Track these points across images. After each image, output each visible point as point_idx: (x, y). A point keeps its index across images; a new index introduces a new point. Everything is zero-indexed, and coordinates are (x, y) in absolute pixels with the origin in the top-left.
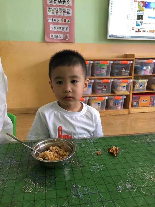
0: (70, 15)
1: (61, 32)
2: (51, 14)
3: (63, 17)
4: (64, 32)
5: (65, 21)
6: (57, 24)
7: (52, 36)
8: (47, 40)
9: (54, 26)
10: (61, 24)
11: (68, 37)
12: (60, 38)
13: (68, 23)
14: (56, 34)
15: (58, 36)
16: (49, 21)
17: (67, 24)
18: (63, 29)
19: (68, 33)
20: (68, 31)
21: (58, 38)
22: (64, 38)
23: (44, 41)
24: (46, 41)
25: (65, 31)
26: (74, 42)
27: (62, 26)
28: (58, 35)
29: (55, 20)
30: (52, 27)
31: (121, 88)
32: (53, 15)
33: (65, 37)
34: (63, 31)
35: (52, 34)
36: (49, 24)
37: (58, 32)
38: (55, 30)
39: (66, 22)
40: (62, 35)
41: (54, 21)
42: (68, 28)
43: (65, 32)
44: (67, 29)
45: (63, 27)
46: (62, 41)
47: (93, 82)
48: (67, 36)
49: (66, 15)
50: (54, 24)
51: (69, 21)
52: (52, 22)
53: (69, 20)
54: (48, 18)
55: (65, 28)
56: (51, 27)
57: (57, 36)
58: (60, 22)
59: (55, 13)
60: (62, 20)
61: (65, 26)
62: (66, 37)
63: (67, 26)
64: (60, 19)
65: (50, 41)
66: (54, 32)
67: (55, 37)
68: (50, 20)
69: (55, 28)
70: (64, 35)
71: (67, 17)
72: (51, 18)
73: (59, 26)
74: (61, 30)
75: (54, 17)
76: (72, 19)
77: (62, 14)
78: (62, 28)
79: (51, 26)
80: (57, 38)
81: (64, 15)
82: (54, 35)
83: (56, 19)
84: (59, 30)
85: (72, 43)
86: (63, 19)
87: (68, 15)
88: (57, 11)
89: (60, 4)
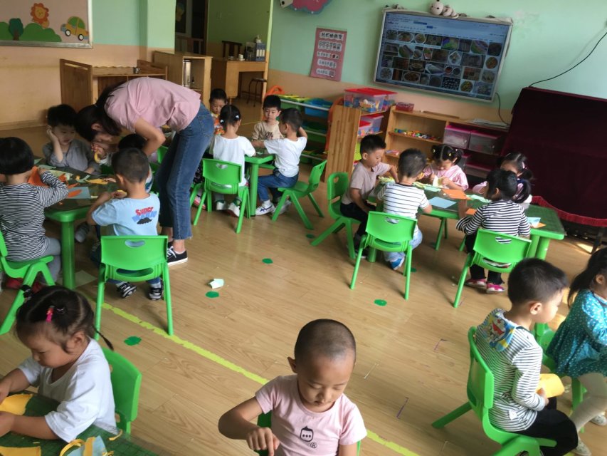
0: (340, 50)
1: (328, 68)
2: (322, 47)
3: (332, 52)
4: (331, 69)
5: (334, 56)
6: (325, 59)
7: (319, 71)
9: (322, 60)
10: (329, 59)
11: (335, 74)
12: (326, 75)
13: (337, 59)
14: (323, 70)
16: (318, 55)
17: (335, 61)
18: (331, 65)
19: (334, 69)
20: (336, 67)
21: (324, 74)
22: (330, 74)
23: (310, 75)
24: (312, 76)
25: (332, 67)
26: (340, 80)
27: (330, 62)
28: (325, 71)
30: (320, 62)
32: (323, 49)
35: (319, 69)
36: (318, 58)
37: (325, 68)
38: (323, 65)
39: (335, 58)
40: (328, 71)
41: (323, 55)
42: (336, 65)
44: (334, 65)
46: (327, 78)
48: (333, 73)
49: (336, 50)
50: (323, 58)
52: (321, 56)
53: (338, 56)
54: (318, 52)
58: (329, 57)
59: (325, 48)
61: (333, 62)
64: (329, 54)
66: (321, 67)
67: (321, 72)
68: (320, 54)
69: (323, 63)
70: (330, 71)
71: (337, 52)
72: (321, 52)
73: (327, 61)
74: (329, 66)
75: (323, 51)
76: (341, 54)
77: (332, 49)
78: (329, 64)
79: (319, 60)
81: (334, 50)
83: (325, 53)
84: (326, 66)
85: (338, 82)
88: (327, 46)
89: (332, 38)
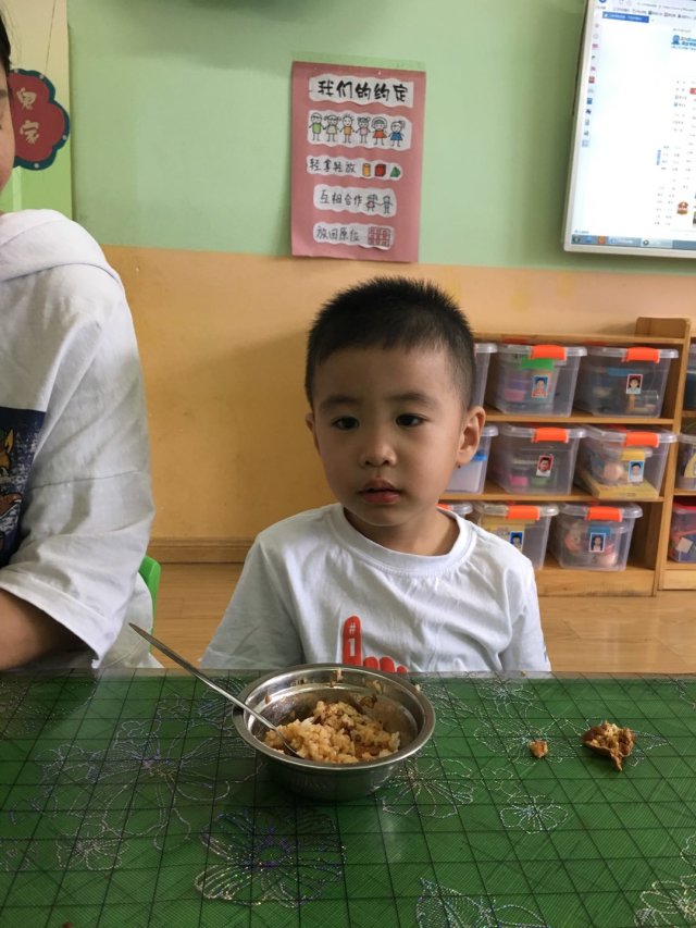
0: (405, 144)
1: (361, 218)
2: (323, 138)
3: (372, 154)
4: (376, 219)
5: (381, 170)
6: (345, 182)
7: (322, 233)
8: (299, 248)
9: (331, 191)
10: (362, 183)
11: (392, 239)
12: (356, 243)
13: (394, 179)
14: (339, 226)
15: (348, 235)
16: (311, 171)
17: (388, 184)
18: (371, 204)
19: (389, 221)
20: (393, 211)
21: (348, 242)
22: (371, 240)
23: (285, 251)
24: (294, 253)
25: (379, 211)
26: (416, 260)
27: (365, 193)
28: (348, 230)
29: (337, 167)
30: (324, 196)
31: (619, 470)
32: (331, 144)
33: (378, 239)
34: (370, 213)
35: (323, 225)
36: (311, 181)
37: (346, 217)
38: (337, 208)
39: (387, 176)
40: (363, 231)
41: (332, 171)
42: (393, 201)
43: (378, 215)
44: (387, 204)
45: (369, 198)
46: (361, 255)
47: (494, 439)
48: (385, 235)
49: (387, 144)
50: (331, 181)
51: (396, 172)
52: (324, 173)
53: (400, 168)
54: (309, 158)
55: (381, 201)
56: (321, 197)
57: (344, 233)
58: (358, 173)
59: (340, 139)
60: (367, 167)
61: (380, 194)
62: (381, 237)
63: (389, 192)
64: (359, 163)
65: (311, 255)
66: (332, 217)
67: (334, 235)
68: (317, 166)
69: (336, 199)
70: (371, 230)
71: (391, 155)
72: (323, 159)
73: (353, 191)
74: (362, 208)
75: (333, 152)
76: (409, 162)
77: (370, 143)
78: (365, 201)
79: (318, 189)
80: (342, 242)
81: (379, 146)
82: (329, 227)
83: (343, 161)
84: (352, 209)
85: (407, 266)
86: (374, 164)
87: (395, 147)
88: (349, 130)
89: (363, 101)
